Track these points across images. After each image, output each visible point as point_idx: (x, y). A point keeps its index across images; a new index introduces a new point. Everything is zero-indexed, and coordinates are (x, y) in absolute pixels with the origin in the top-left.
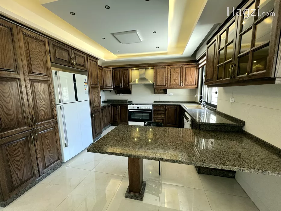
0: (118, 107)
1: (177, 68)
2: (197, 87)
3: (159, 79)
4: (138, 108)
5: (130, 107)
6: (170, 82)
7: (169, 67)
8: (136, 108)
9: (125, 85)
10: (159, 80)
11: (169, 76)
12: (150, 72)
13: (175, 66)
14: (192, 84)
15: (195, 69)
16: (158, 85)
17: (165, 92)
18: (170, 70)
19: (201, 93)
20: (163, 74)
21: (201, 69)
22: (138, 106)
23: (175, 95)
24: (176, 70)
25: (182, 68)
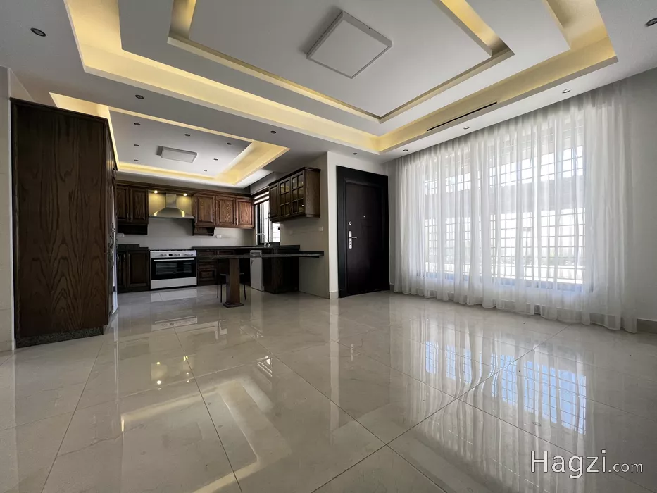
0: (126, 256)
1: (227, 200)
2: (254, 227)
3: (203, 213)
4: (170, 255)
5: (153, 255)
6: (220, 218)
7: (217, 198)
8: (168, 256)
9: (139, 216)
10: (202, 215)
11: (218, 209)
12: (184, 201)
13: (225, 198)
14: (248, 223)
15: (249, 204)
16: (201, 221)
17: (210, 232)
18: (219, 202)
19: (259, 232)
20: (209, 206)
21: (256, 206)
22: (171, 252)
23: (225, 237)
24: (228, 203)
25: (234, 202)
